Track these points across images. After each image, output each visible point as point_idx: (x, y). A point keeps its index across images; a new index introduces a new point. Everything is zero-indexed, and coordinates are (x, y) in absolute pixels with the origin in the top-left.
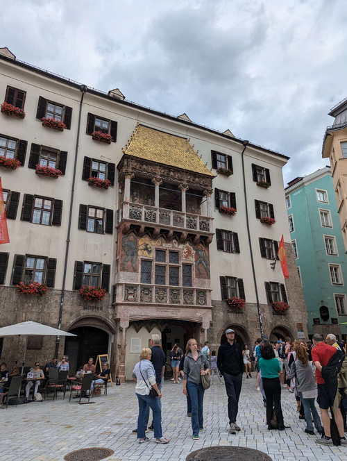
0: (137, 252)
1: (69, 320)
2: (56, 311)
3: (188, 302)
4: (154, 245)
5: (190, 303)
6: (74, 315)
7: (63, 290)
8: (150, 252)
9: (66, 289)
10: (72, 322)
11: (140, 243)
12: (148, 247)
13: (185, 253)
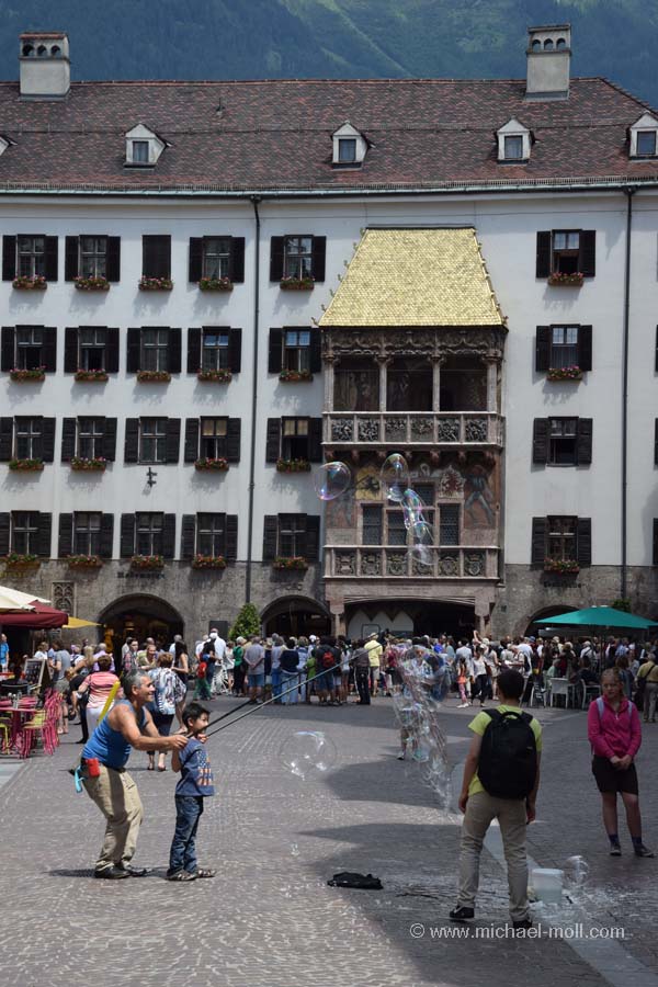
0: (354, 494)
1: (261, 603)
2: (243, 590)
3: (448, 571)
5: (451, 574)
6: (269, 596)
7: (249, 561)
8: (376, 491)
9: (253, 559)
10: (265, 605)
11: (360, 477)
12: (374, 482)
13: (444, 485)
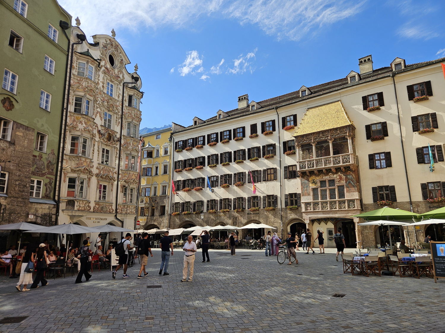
0: (309, 185)
1: (285, 221)
2: (280, 217)
3: (342, 207)
4: (318, 179)
8: (316, 183)
9: (282, 207)
11: (310, 180)
12: (315, 181)
13: (338, 179)
